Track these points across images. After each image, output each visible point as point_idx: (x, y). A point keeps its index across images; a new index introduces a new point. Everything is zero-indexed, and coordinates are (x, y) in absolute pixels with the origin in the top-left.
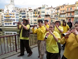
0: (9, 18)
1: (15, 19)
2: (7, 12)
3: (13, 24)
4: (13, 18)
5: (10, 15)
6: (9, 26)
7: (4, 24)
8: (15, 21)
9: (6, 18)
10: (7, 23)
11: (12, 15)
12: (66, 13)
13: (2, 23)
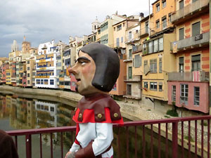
0: (45, 66)
1: (54, 68)
2: (43, 53)
3: (51, 83)
4: (50, 65)
5: (47, 60)
6: (43, 88)
7: (35, 82)
8: (53, 74)
9: (40, 66)
10: (44, 79)
11: (49, 58)
12: (174, 28)
13: (33, 79)
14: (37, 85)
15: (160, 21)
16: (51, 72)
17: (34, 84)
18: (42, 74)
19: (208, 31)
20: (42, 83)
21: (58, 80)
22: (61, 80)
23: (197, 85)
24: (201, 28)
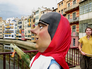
0: (9, 29)
1: (14, 30)
2: (9, 23)
3: (12, 37)
4: (12, 28)
5: (10, 26)
6: (8, 39)
7: (4, 36)
8: (13, 32)
9: (7, 29)
10: (8, 35)
11: (11, 25)
12: (66, 14)
13: (3, 35)
14: (5, 38)
15: (61, 11)
16: (12, 32)
17: (4, 37)
18: (8, 32)
19: (79, 16)
20: (8, 37)
21: (15, 35)
22: (17, 35)
23: (74, 38)
24: (76, 15)
